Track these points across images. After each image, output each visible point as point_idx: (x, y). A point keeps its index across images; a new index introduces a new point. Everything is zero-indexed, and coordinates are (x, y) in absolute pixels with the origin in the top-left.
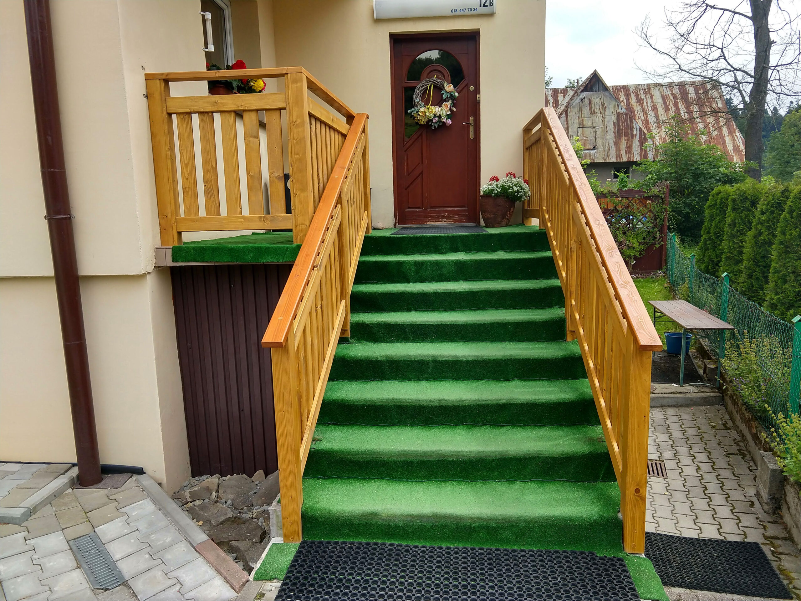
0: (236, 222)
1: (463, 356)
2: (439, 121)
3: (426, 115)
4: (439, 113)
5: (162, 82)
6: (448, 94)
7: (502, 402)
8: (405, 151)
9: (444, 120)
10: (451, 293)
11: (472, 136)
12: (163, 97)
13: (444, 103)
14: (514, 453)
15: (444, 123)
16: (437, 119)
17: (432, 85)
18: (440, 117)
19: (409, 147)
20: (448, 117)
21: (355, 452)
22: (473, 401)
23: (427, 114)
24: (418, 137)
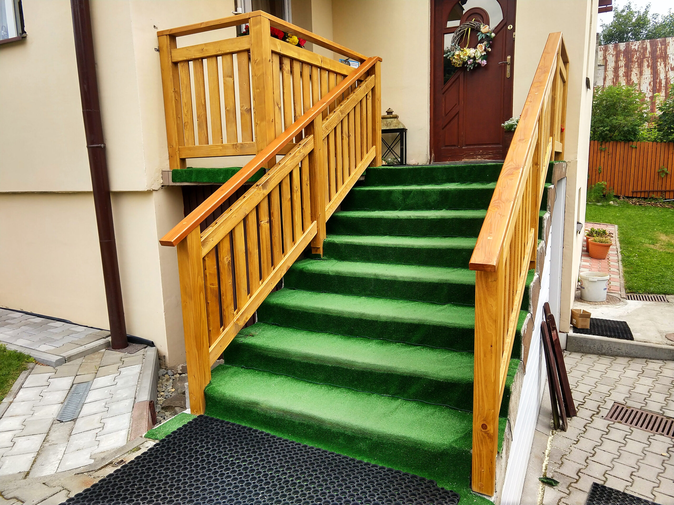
0: (217, 150)
1: (401, 277)
2: (475, 63)
3: (460, 58)
4: (474, 55)
5: (168, 36)
6: (483, 35)
7: (416, 322)
8: (443, 94)
9: (479, 61)
10: (423, 219)
11: (508, 75)
12: (169, 49)
13: (479, 44)
14: (401, 371)
15: (479, 64)
16: (471, 60)
17: (470, 29)
18: (474, 58)
19: (447, 90)
20: (483, 57)
21: (270, 349)
22: (389, 318)
23: (462, 57)
24: (456, 80)
